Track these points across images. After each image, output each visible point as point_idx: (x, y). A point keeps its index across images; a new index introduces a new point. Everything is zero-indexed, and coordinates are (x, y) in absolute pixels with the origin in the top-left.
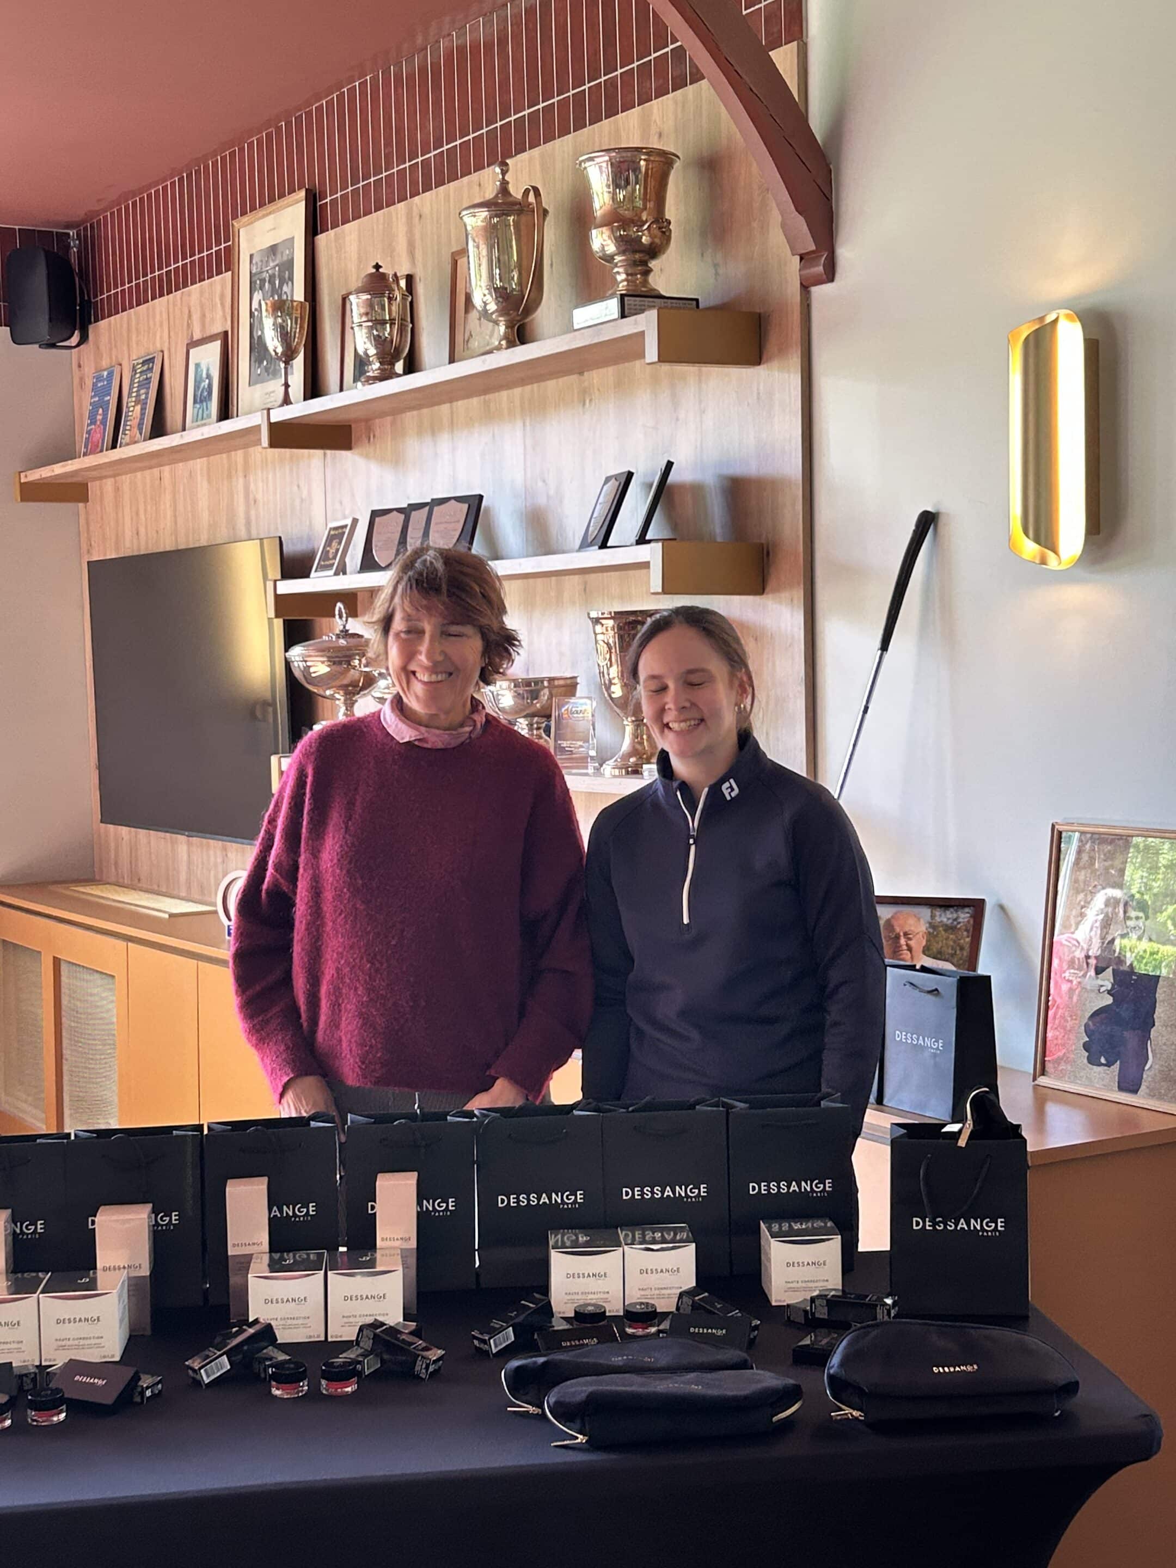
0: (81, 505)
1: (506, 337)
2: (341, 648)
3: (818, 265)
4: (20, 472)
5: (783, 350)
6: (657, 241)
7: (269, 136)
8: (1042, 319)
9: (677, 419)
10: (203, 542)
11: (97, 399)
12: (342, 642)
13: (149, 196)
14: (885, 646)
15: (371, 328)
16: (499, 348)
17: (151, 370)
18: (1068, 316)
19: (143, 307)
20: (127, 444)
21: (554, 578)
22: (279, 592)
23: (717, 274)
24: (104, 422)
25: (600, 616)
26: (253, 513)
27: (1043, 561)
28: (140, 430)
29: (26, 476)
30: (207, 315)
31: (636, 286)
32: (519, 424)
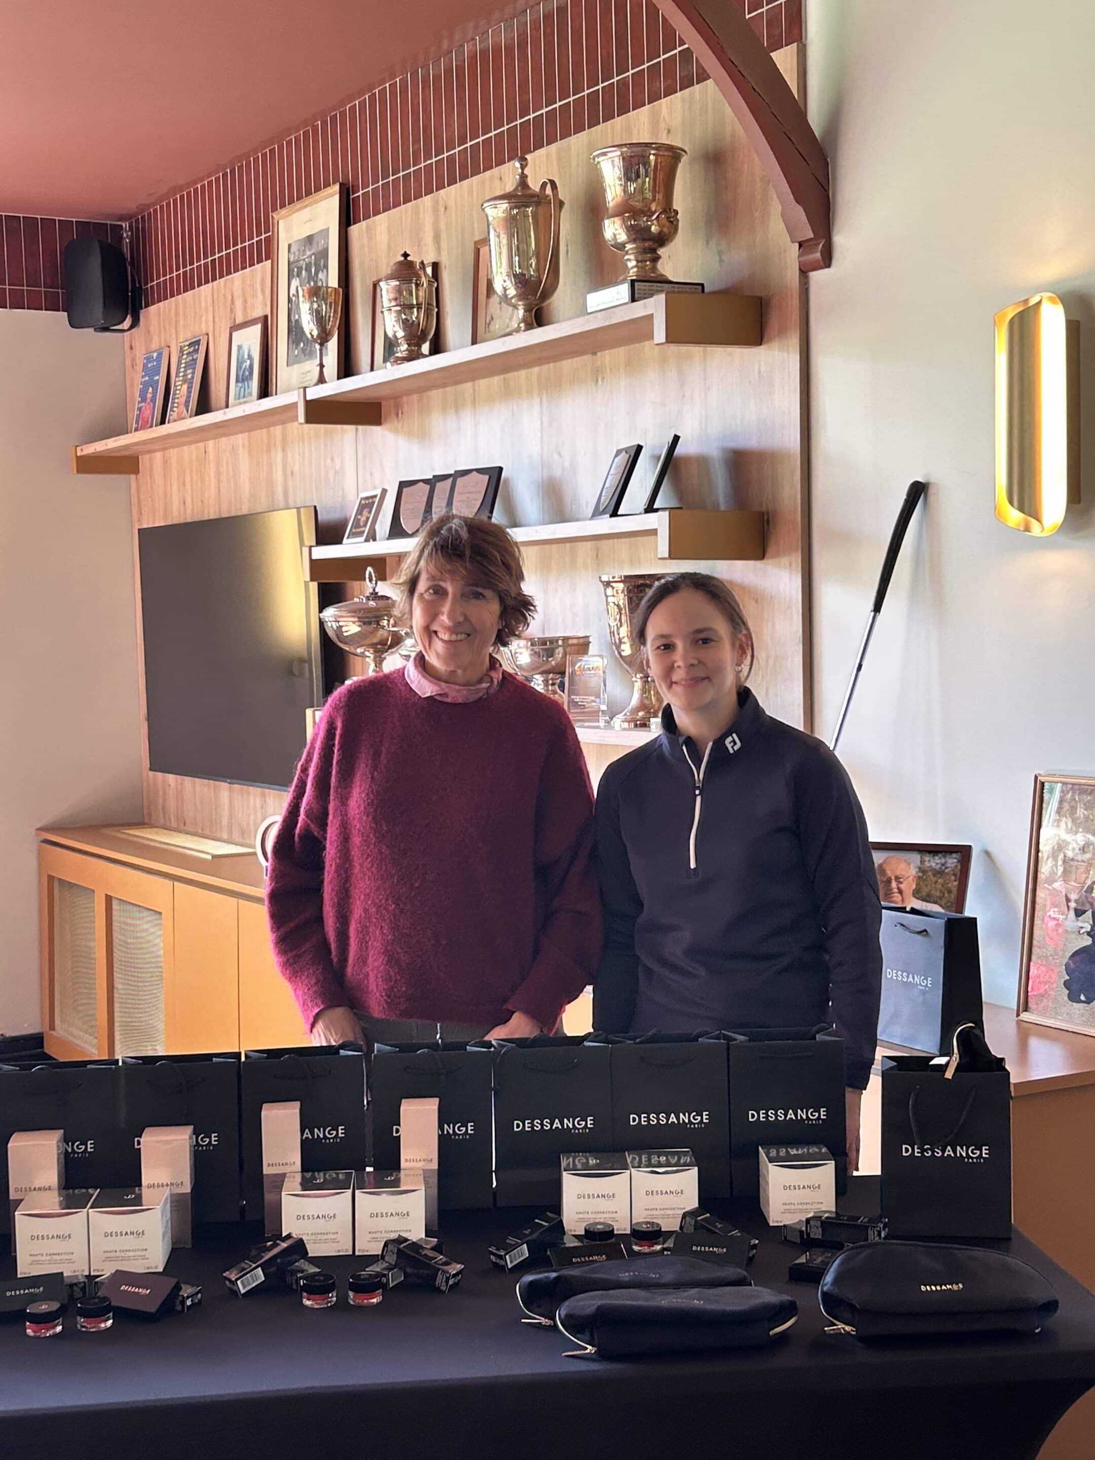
0: (133, 477)
1: (524, 320)
2: (370, 610)
3: (817, 252)
4: (77, 446)
5: (782, 332)
6: (665, 230)
7: (306, 134)
8: (1026, 301)
9: (684, 396)
10: (245, 511)
11: (147, 378)
12: (372, 603)
13: (196, 190)
14: (877, 608)
15: (399, 313)
16: (518, 330)
17: (196, 351)
18: (1051, 299)
19: (190, 293)
20: (175, 421)
21: (568, 545)
22: (314, 557)
23: (721, 261)
24: (153, 400)
25: (611, 580)
26: (290, 484)
27: (1027, 529)
28: (187, 407)
29: (82, 450)
30: (249, 300)
31: (646, 272)
32: (536, 400)
